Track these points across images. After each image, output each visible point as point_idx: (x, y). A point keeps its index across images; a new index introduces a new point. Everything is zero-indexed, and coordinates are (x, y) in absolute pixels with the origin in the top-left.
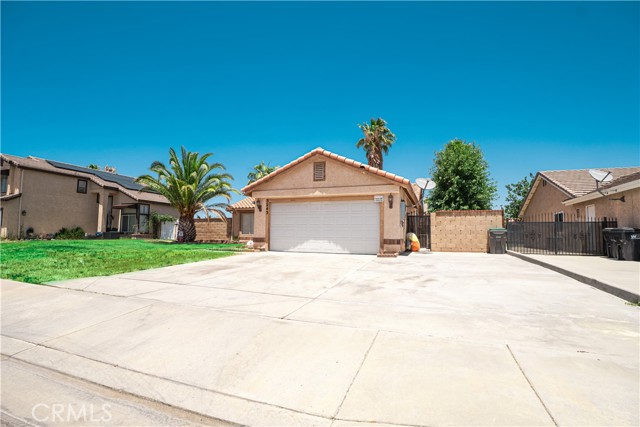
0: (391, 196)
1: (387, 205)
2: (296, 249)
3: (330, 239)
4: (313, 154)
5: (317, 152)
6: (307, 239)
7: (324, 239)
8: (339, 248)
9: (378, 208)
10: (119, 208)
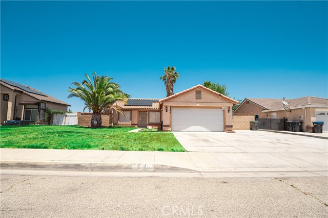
0: (229, 108)
1: (227, 111)
2: (185, 130)
3: (202, 126)
4: (198, 87)
5: (200, 86)
6: (191, 125)
7: (199, 125)
8: (206, 129)
9: (223, 112)
10: (23, 104)
